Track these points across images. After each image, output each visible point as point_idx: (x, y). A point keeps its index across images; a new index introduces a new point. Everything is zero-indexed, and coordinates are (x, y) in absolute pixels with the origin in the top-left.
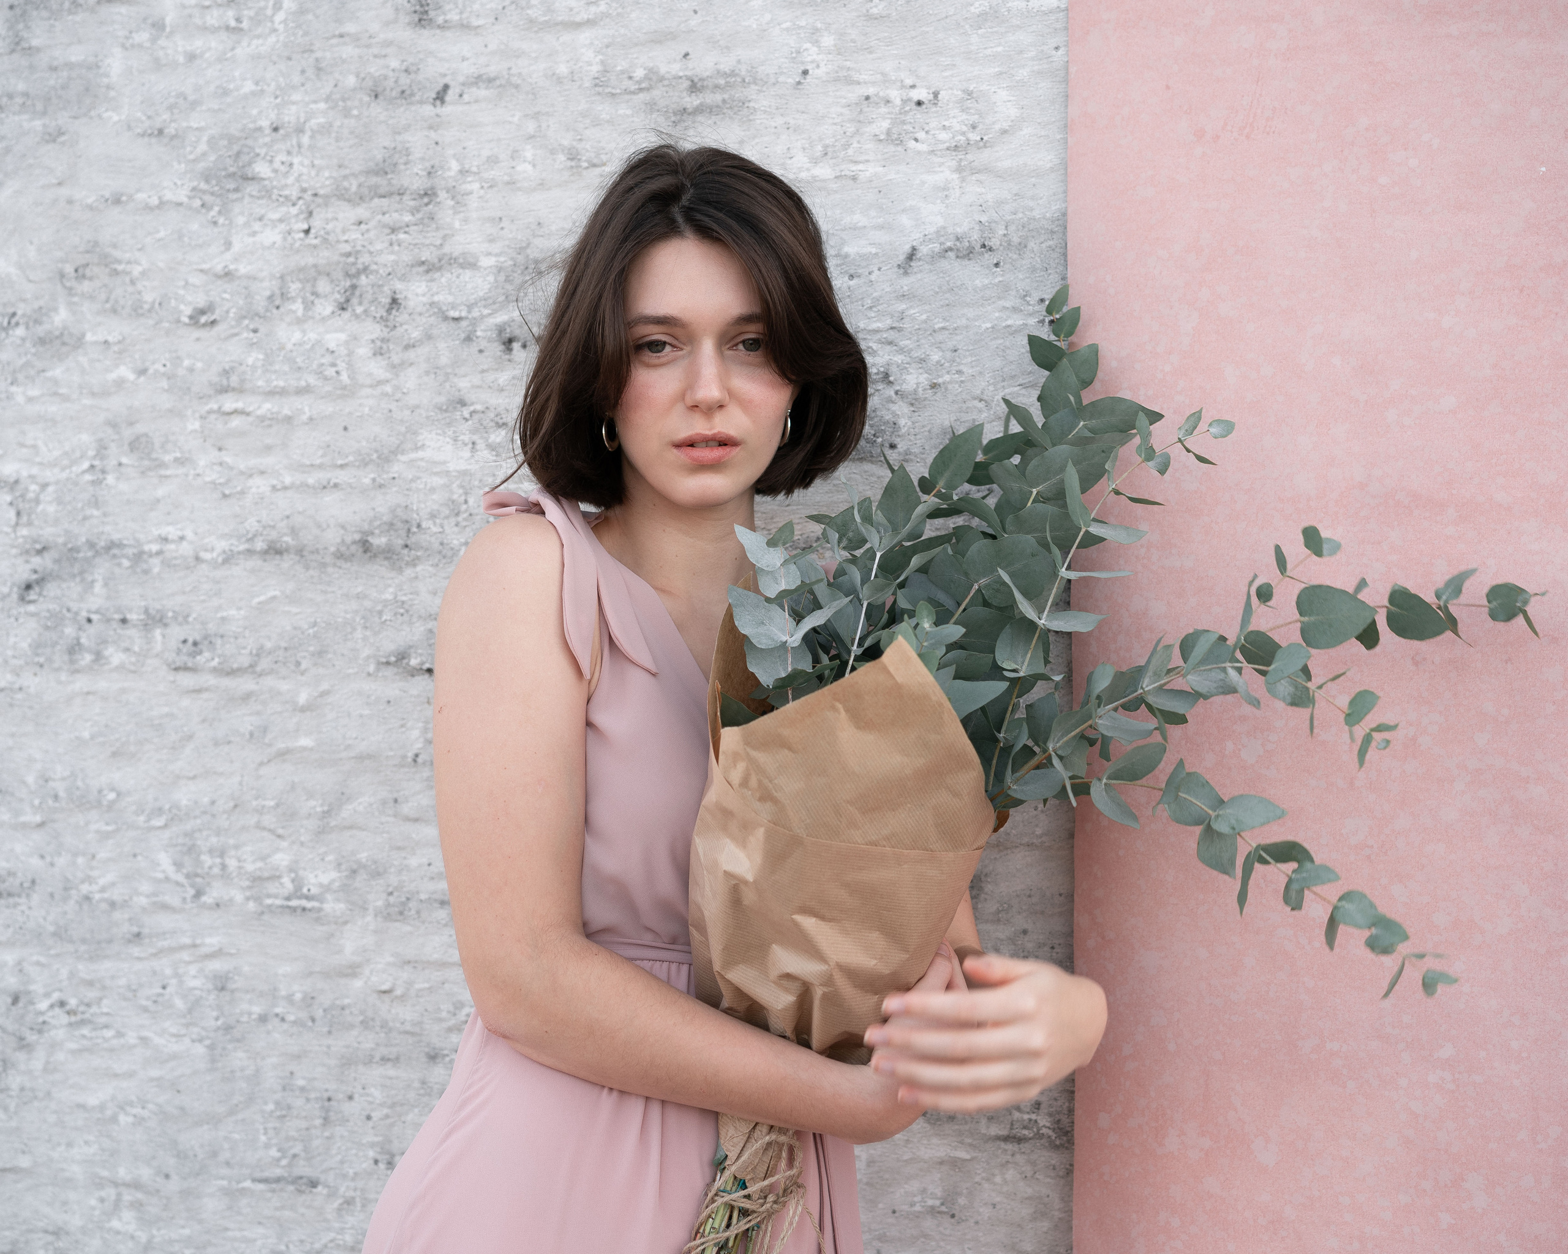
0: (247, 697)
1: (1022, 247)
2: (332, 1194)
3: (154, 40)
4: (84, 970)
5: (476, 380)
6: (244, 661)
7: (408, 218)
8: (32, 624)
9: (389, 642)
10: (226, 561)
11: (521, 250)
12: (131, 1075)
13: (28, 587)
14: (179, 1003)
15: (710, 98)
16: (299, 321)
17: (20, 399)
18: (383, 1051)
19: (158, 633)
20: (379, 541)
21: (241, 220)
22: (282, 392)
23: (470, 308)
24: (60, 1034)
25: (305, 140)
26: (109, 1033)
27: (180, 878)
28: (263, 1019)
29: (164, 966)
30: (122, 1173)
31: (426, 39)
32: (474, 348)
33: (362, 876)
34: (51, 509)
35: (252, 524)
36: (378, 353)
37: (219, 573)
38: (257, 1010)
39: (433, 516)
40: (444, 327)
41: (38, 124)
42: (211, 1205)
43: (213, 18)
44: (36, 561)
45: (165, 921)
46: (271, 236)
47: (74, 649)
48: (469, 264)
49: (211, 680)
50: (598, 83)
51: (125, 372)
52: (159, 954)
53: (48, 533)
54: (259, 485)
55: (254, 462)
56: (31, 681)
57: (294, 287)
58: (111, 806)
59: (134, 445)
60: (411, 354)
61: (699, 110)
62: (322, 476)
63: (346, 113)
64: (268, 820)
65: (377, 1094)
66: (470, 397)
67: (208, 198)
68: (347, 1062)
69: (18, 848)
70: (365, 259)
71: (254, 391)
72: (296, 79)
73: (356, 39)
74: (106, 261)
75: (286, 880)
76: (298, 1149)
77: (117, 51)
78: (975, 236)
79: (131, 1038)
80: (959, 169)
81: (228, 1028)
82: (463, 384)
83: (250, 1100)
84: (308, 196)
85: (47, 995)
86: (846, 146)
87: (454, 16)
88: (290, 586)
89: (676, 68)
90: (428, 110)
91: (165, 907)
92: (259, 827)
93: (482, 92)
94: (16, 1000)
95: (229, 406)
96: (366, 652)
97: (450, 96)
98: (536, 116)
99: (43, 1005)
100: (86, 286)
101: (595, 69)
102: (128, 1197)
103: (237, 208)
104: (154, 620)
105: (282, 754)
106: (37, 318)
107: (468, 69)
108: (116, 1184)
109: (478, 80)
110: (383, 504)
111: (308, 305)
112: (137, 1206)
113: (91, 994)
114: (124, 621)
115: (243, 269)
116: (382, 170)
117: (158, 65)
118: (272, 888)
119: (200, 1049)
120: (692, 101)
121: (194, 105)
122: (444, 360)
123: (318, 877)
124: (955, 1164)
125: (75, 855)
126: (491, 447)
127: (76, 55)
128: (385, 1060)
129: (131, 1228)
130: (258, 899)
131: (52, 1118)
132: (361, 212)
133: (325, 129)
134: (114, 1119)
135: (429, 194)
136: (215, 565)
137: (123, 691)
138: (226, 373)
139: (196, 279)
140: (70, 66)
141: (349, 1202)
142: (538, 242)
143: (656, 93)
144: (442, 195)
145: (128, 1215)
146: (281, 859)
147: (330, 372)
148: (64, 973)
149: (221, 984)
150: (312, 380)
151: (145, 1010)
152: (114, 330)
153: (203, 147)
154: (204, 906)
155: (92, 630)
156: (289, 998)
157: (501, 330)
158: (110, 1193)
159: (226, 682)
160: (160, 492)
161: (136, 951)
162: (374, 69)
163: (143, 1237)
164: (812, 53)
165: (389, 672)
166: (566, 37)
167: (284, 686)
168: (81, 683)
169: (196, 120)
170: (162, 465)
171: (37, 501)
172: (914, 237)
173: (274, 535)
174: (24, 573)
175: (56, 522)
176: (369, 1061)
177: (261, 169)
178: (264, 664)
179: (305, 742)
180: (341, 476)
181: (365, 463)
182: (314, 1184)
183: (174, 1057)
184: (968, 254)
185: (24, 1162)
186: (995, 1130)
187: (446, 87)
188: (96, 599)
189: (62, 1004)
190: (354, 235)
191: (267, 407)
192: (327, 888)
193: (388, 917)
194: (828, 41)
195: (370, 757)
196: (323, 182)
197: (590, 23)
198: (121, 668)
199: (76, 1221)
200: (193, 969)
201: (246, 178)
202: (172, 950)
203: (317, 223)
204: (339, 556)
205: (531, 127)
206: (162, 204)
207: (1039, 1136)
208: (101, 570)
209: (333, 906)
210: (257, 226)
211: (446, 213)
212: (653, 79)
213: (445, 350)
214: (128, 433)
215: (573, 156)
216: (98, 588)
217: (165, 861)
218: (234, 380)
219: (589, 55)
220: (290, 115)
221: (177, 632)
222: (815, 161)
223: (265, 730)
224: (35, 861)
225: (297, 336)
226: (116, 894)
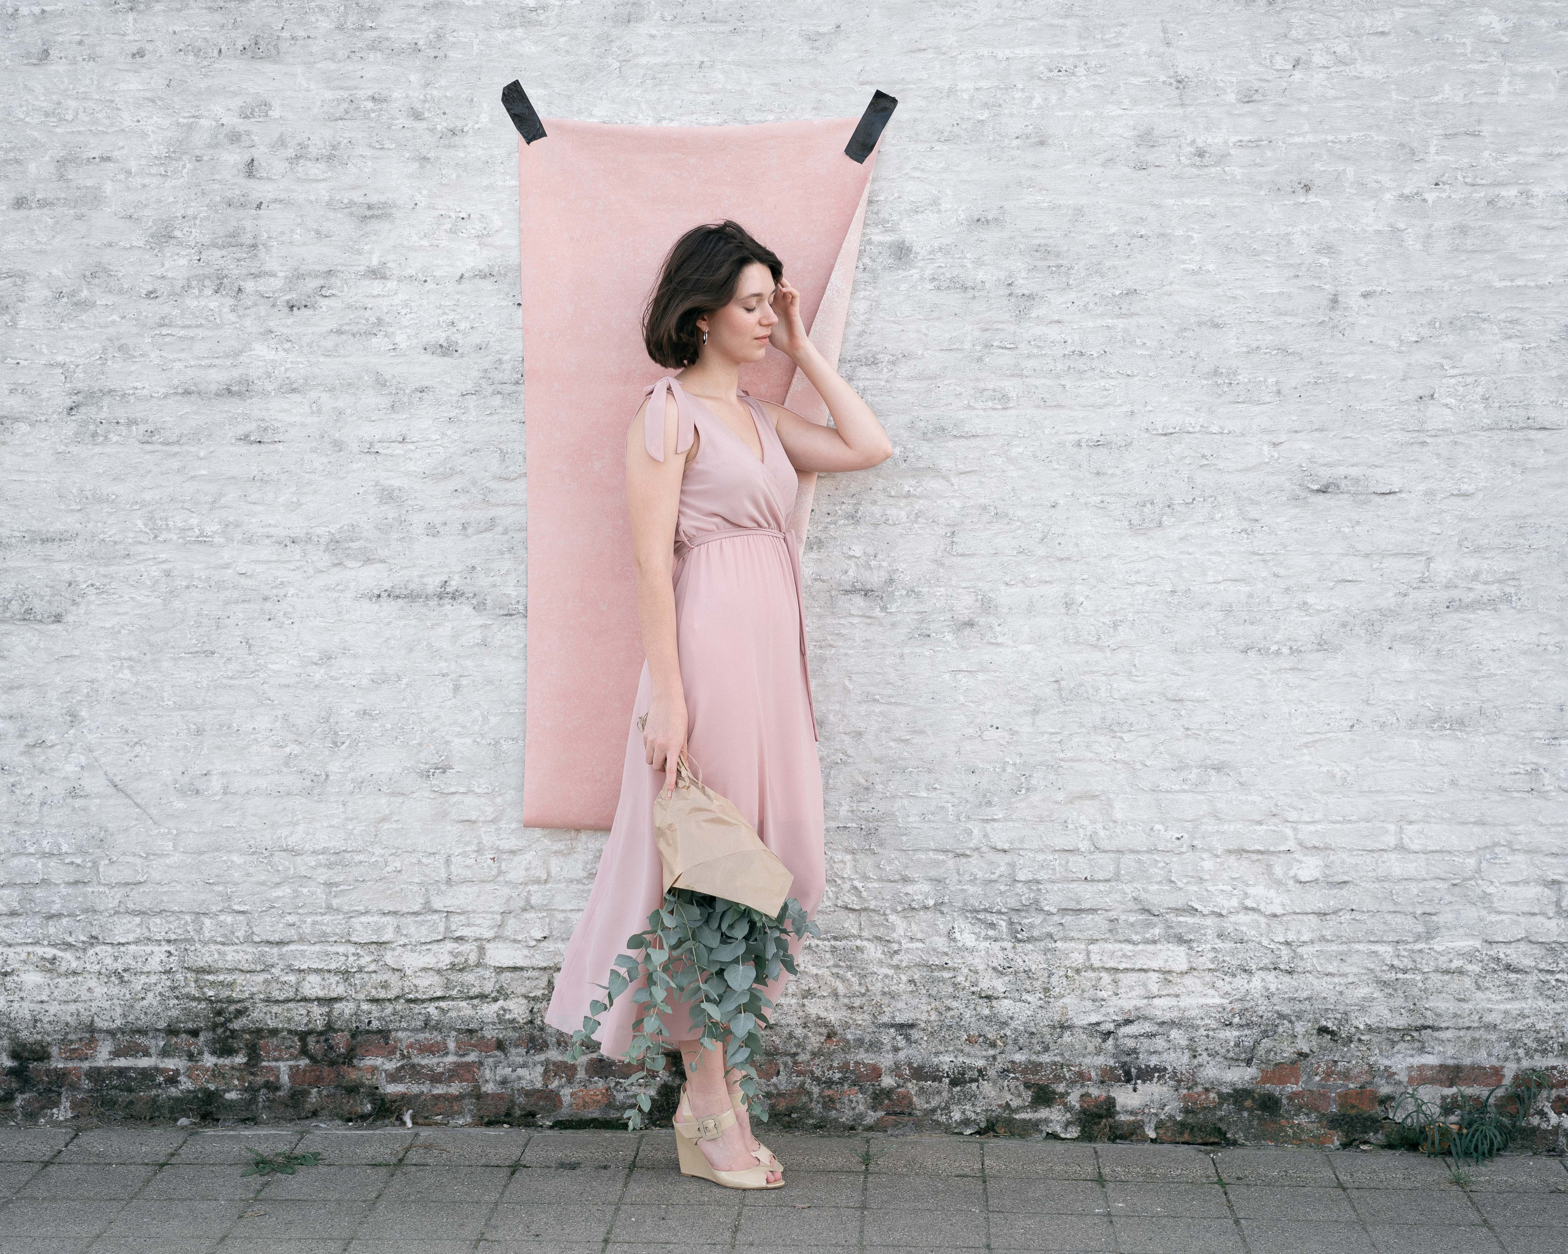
0: (175, 454)
1: (505, 275)
2: (222, 657)
3: (126, 178)
4: (102, 570)
5: (277, 322)
6: (174, 439)
7: (245, 255)
8: (74, 424)
9: (241, 431)
10: (165, 397)
11: (296, 270)
12: (126, 613)
13: (71, 409)
14: (149, 583)
15: (376, 212)
16: (196, 297)
17: (66, 329)
18: (243, 598)
19: (134, 427)
20: (235, 389)
21: (169, 255)
22: (189, 327)
23: (274, 293)
24: (93, 598)
25: (198, 222)
26: (115, 596)
27: (147, 530)
28: (187, 587)
29: (141, 567)
30: (123, 654)
31: (252, 183)
32: (276, 309)
33: (231, 527)
34: (81, 375)
35: (176, 382)
36: (233, 311)
37: (161, 403)
38: (184, 584)
39: (259, 378)
40: (262, 300)
41: (72, 212)
42: (166, 665)
43: (154, 170)
44: (75, 398)
45: (141, 548)
46: (183, 262)
47: (94, 435)
48: (273, 275)
49: (160, 447)
50: (328, 204)
51: (115, 317)
52: (138, 562)
53: (80, 386)
54: (178, 365)
55: (176, 356)
56: (74, 449)
57: (194, 283)
58: (113, 501)
59: (120, 349)
60: (248, 311)
61: (372, 217)
62: (208, 362)
63: (216, 212)
64: (186, 505)
65: (241, 615)
66: (275, 329)
67: (153, 245)
68: (227, 603)
69: (69, 520)
70: (226, 272)
71: (176, 326)
72: (193, 197)
73: (220, 181)
74: (105, 270)
75: (196, 530)
76: (205, 639)
77: (109, 182)
78: (487, 270)
79: (126, 598)
80: (479, 244)
81: (171, 592)
82: (272, 324)
83: (183, 620)
84: (199, 246)
85: (85, 582)
86: (434, 233)
87: (264, 175)
88: (195, 408)
89: (361, 200)
90: (253, 212)
91: (141, 543)
92: (183, 508)
93: (278, 206)
94: (70, 585)
95: (164, 332)
96: (231, 434)
97: (263, 207)
98: (301, 216)
99: (84, 586)
100: (96, 281)
101: (327, 198)
102: (126, 664)
103: (166, 250)
104: (132, 422)
105: (193, 478)
106: (73, 294)
107: (271, 196)
108: (120, 659)
109: (275, 201)
110: (236, 373)
111: (201, 291)
112: (131, 668)
113: (107, 581)
114: (118, 423)
115: (170, 275)
116: (232, 236)
117: (128, 189)
118: (190, 533)
119: (159, 601)
120: (369, 213)
121: (146, 206)
122: (262, 314)
123: (209, 529)
124: (485, 626)
125: (97, 522)
126: (285, 350)
127: (89, 183)
128: (244, 601)
129: (128, 677)
130: (183, 538)
131: (90, 633)
132: (224, 252)
133: (207, 218)
134: (119, 632)
135: (254, 246)
136: (159, 399)
137: (118, 452)
138: (163, 318)
139: (147, 279)
140: (87, 188)
141: (229, 659)
142: (303, 267)
143: (353, 209)
144: (261, 247)
145: (126, 671)
146: (194, 521)
147: (212, 318)
148: (93, 572)
149: (168, 574)
150: (203, 322)
151: (133, 586)
152: (110, 300)
153: (150, 224)
154: (159, 542)
155: (102, 427)
156: (199, 578)
157: (288, 302)
158: (118, 663)
159: (166, 448)
160: (133, 368)
161: (127, 561)
162: (229, 194)
163: (134, 680)
164: (418, 197)
165: (241, 443)
166: (314, 185)
167: (193, 449)
168: (98, 449)
169: (147, 212)
170: (134, 357)
171: (74, 372)
172: (463, 270)
173: (186, 386)
174: (69, 403)
175: (84, 381)
176: (236, 602)
177: (177, 233)
178: (183, 440)
179: (204, 472)
180: (217, 362)
181: (227, 356)
182: (213, 653)
183: (147, 605)
184: (485, 277)
185: (76, 652)
186: (502, 612)
187: (261, 203)
188: (104, 414)
189: (93, 585)
190: (221, 262)
191: (182, 333)
192: (215, 532)
193: (243, 543)
194: (425, 192)
195: (233, 478)
196: (206, 239)
197: (324, 180)
198: (117, 442)
199: (101, 676)
200: (154, 568)
201: (171, 237)
202: (144, 560)
203: (203, 256)
204: (217, 395)
205: (299, 220)
206: (132, 247)
207: (519, 613)
208: (106, 400)
209: (217, 539)
210: (176, 257)
211: (262, 252)
212: (351, 203)
213: (263, 310)
214: (117, 343)
215: (318, 233)
216: (105, 409)
217: (140, 524)
218: (167, 322)
219: (324, 192)
220: (190, 212)
221: (143, 427)
222: (421, 239)
223: (185, 467)
224: (78, 526)
225: (196, 303)
226: (116, 538)
